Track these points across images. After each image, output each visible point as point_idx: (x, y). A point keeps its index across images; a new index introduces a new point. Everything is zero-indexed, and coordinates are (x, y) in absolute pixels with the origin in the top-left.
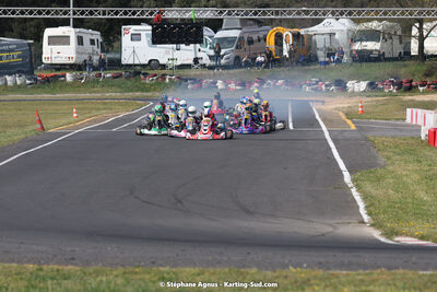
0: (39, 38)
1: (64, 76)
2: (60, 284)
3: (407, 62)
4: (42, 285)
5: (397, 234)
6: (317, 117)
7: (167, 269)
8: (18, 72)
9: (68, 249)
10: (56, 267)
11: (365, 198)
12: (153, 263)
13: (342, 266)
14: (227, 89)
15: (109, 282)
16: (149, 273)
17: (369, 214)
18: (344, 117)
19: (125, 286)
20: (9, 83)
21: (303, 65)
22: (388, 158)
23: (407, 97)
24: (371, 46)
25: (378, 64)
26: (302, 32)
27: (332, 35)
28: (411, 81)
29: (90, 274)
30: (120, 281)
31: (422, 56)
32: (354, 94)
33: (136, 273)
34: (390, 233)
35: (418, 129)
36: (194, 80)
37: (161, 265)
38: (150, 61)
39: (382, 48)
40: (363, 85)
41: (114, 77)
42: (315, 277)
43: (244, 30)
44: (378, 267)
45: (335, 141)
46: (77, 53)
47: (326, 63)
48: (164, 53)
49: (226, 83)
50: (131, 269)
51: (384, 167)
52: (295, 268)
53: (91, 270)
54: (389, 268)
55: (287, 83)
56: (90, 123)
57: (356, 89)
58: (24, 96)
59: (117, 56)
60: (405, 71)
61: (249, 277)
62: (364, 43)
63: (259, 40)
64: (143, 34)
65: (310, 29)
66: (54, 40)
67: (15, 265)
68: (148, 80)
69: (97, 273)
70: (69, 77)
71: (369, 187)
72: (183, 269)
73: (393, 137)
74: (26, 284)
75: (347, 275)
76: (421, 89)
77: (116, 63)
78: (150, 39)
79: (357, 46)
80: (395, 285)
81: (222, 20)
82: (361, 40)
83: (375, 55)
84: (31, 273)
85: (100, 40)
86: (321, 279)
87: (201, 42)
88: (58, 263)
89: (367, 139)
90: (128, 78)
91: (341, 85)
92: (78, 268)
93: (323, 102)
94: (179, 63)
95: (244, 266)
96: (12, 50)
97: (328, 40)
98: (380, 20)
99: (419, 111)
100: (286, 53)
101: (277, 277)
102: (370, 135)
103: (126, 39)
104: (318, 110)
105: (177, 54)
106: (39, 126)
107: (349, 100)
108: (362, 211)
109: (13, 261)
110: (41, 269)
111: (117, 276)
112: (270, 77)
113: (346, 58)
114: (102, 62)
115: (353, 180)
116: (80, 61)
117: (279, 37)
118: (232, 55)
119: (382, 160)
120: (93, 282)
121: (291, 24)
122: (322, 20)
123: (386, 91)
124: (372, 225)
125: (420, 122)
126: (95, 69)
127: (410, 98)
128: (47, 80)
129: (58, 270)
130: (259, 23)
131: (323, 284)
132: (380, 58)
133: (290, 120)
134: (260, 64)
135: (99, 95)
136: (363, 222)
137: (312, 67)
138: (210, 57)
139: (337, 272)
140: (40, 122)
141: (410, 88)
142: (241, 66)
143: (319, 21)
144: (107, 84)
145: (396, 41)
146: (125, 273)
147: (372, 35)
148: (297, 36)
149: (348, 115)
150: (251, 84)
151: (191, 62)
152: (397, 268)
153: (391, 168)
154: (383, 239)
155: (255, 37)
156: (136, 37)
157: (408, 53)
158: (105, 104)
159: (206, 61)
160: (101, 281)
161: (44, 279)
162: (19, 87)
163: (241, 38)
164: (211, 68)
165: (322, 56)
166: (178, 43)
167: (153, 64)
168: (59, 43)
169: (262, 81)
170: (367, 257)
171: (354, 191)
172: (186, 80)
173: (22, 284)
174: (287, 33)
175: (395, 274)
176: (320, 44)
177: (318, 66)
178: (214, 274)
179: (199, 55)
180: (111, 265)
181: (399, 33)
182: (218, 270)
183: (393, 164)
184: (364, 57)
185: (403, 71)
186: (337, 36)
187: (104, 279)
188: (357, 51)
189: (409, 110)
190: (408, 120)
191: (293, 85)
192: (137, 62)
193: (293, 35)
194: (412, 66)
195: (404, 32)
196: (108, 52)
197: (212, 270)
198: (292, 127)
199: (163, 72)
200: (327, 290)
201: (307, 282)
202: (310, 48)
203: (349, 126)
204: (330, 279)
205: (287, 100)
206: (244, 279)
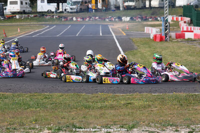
1: (16, 16)
2: (3, 101)
3: (145, 10)
6: (111, 31)
7: (48, 94)
9: (9, 85)
10: (2, 93)
12: (43, 91)
14: (77, 20)
15: (23, 100)
16: (41, 96)
18: (121, 31)
19: (30, 101)
21: (106, 11)
22: (138, 46)
23: (145, 23)
24: (132, 4)
25: (134, 11)
28: (146, 17)
29: (16, 96)
30: (28, 99)
31: (150, 7)
32: (125, 22)
33: (35, 96)
35: (149, 35)
36: (66, 18)
37: (46, 92)
38: (48, 10)
39: (135, 4)
40: (128, 19)
41: (35, 17)
42: (109, 96)
44: (136, 92)
45: (118, 40)
46: (21, 7)
47: (114, 10)
48: (52, 7)
49: (77, 18)
50: (33, 94)
51: (137, 49)
52: (101, 92)
53: (16, 94)
54: (140, 93)
55: (99, 18)
56: (25, 34)
57: (126, 20)
60: (144, 13)
62: (129, 3)
63: (89, 2)
66: (12, 3)
68: (47, 18)
69: (19, 96)
71: (131, 58)
73: (140, 38)
75: (123, 95)
76: (150, 20)
79: (126, 4)
80: (142, 100)
83: (133, 7)
85: (29, 2)
86: (112, 98)
87: (66, 2)
89: (130, 39)
90: (40, 17)
91: (120, 18)
92: (11, 94)
93: (113, 25)
95: (80, 92)
97: (115, 2)
99: (150, 28)
100: (99, 7)
101: (94, 97)
102: (131, 38)
103: (39, 2)
104: (111, 28)
107: (123, 24)
111: (27, 97)
112: (93, 16)
113: (121, 9)
116: (22, 11)
118: (79, 8)
119: (136, 47)
123: (137, 21)
125: (150, 32)
126: (27, 14)
128: (9, 18)
129: (3, 95)
131: (112, 100)
132: (135, 8)
133: (101, 32)
135: (29, 23)
137: (109, 12)
138: (71, 9)
139: (119, 94)
140: (5, 34)
141: (146, 20)
144: (32, 19)
145: (141, 2)
146: (30, 96)
149: (123, 30)
150: (86, 18)
151: (64, 10)
152: (143, 92)
153: (139, 50)
155: (88, 1)
156: (43, 1)
157: (145, 6)
158: (31, 26)
163: (82, 2)
164: (71, 13)
165: (113, 8)
167: (49, 12)
168: (14, 4)
169: (90, 18)
172: (62, 17)
175: (142, 95)
176: (112, 4)
177: (111, 12)
178: (66, 96)
179: (67, 8)
182: (69, 94)
183: (140, 48)
184: (128, 8)
185: (143, 13)
187: (21, 98)
188: (126, 6)
189: (146, 28)
190: (146, 32)
191: (102, 19)
192: (43, 11)
194: (147, 11)
197: (66, 94)
198: (101, 34)
199: (53, 14)
200: (115, 102)
201: (106, 99)
202: (108, 5)
203: (123, 34)
204: (115, 97)
205: (100, 25)
206: (80, 97)
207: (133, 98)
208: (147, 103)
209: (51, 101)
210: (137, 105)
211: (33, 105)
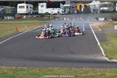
0: (16, 7)
1: (23, 17)
2: (22, 72)
3: (115, 13)
4: (17, 72)
5: (112, 59)
6: (91, 27)
7: (51, 68)
8: (11, 16)
9: (24, 63)
10: (21, 68)
11: (104, 49)
12: (47, 66)
13: (97, 67)
15: (35, 72)
16: (46, 69)
17: (105, 53)
18: (98, 27)
19: (39, 73)
20: (8, 19)
21: (87, 14)
22: (110, 39)
23: (115, 22)
24: (105, 8)
25: (107, 13)
26: (87, 5)
27: (95, 6)
28: (116, 18)
29: (30, 70)
30: (38, 71)
32: (101, 21)
33: (42, 69)
34: (110, 59)
36: (58, 18)
37: (49, 67)
38: (46, 13)
39: (108, 9)
40: (103, 19)
41: (36, 17)
42: (90, 70)
43: (71, 4)
44: (107, 68)
45: (95, 34)
46: (27, 10)
47: (93, 13)
48: (50, 11)
49: (66, 18)
50: (41, 68)
51: (109, 41)
52: (85, 68)
53: (30, 68)
54: (110, 68)
55: (83, 18)
56: (30, 29)
57: (101, 20)
58: (12, 22)
59: (37, 11)
61: (72, 70)
62: (103, 8)
63: (75, 7)
64: (44, 5)
65: (89, 4)
66: (20, 7)
67: (10, 67)
68: (46, 18)
69: (32, 69)
70: (24, 17)
71: (105, 46)
72: (55, 68)
73: (111, 33)
74: (13, 72)
75: (99, 70)
77: (37, 13)
78: (46, 7)
79: (102, 9)
80: (112, 72)
81: (65, 2)
82: (103, 7)
83: (106, 11)
84: (14, 69)
85: (33, 7)
86: (92, 71)
87: (60, 8)
88: (22, 67)
89: (104, 33)
90: (40, 17)
91: (97, 19)
92: (27, 68)
93: (92, 24)
94: (54, 13)
95: (71, 67)
96: (9, 10)
97: (94, 7)
98: (108, 2)
100: (82, 10)
101: (80, 70)
102: (105, 32)
103: (40, 7)
105: (53, 11)
106: (16, 30)
107: (99, 23)
108: (103, 53)
109: (9, 66)
110: (17, 68)
111: (37, 70)
112: (78, 17)
113: (98, 12)
114: (33, 13)
115: (101, 44)
116: (27, 13)
117: (80, 6)
118: (68, 11)
119: (108, 39)
120: (31, 72)
121: (84, 3)
122: (92, 2)
123: (109, 20)
124: (105, 56)
126: (31, 15)
127: (116, 22)
128: (19, 18)
129: (22, 68)
130: (75, 2)
131: (92, 72)
132: (107, 12)
133: (84, 28)
134: (75, 13)
136: (103, 56)
137: (89, 14)
138: (62, 12)
139: (96, 69)
140: (17, 29)
141: (116, 20)
142: (70, 14)
143: (91, 2)
144: (35, 19)
145: (112, 7)
146: (39, 69)
147: (106, 6)
148: (85, 6)
150: (73, 18)
151: (57, 13)
152: (112, 68)
154: (108, 60)
155: (74, 6)
156: (42, 6)
157: (115, 10)
158: (34, 24)
159: (61, 13)
160: (33, 71)
161: (18, 71)
162: (11, 19)
163: (70, 7)
165: (92, 11)
166: (53, 8)
167: (47, 14)
168: (22, 8)
169: (76, 18)
170: (104, 65)
171: (101, 47)
172: (56, 18)
173: (12, 72)
174: (83, 5)
175: (112, 69)
176: (92, 8)
177: (91, 14)
178: (63, 69)
179: (59, 11)
180: (36, 67)
181: (113, 5)
182: (64, 68)
183: (111, 40)
184: (103, 12)
185: (114, 15)
186: (96, 6)
187: (34, 71)
188: (102, 10)
189: (115, 26)
190: (115, 28)
191: (84, 19)
192: (42, 13)
193: (84, 6)
195: (114, 5)
196: (35, 10)
197: (63, 68)
198: (84, 30)
199: (50, 15)
200: (94, 74)
201: (88, 72)
202: (89, 9)
203: (99, 30)
204: (94, 71)
205: (83, 23)
206: (71, 71)
207: (106, 72)
208: (115, 74)
209: (53, 72)
210: (108, 75)
211: (41, 75)
